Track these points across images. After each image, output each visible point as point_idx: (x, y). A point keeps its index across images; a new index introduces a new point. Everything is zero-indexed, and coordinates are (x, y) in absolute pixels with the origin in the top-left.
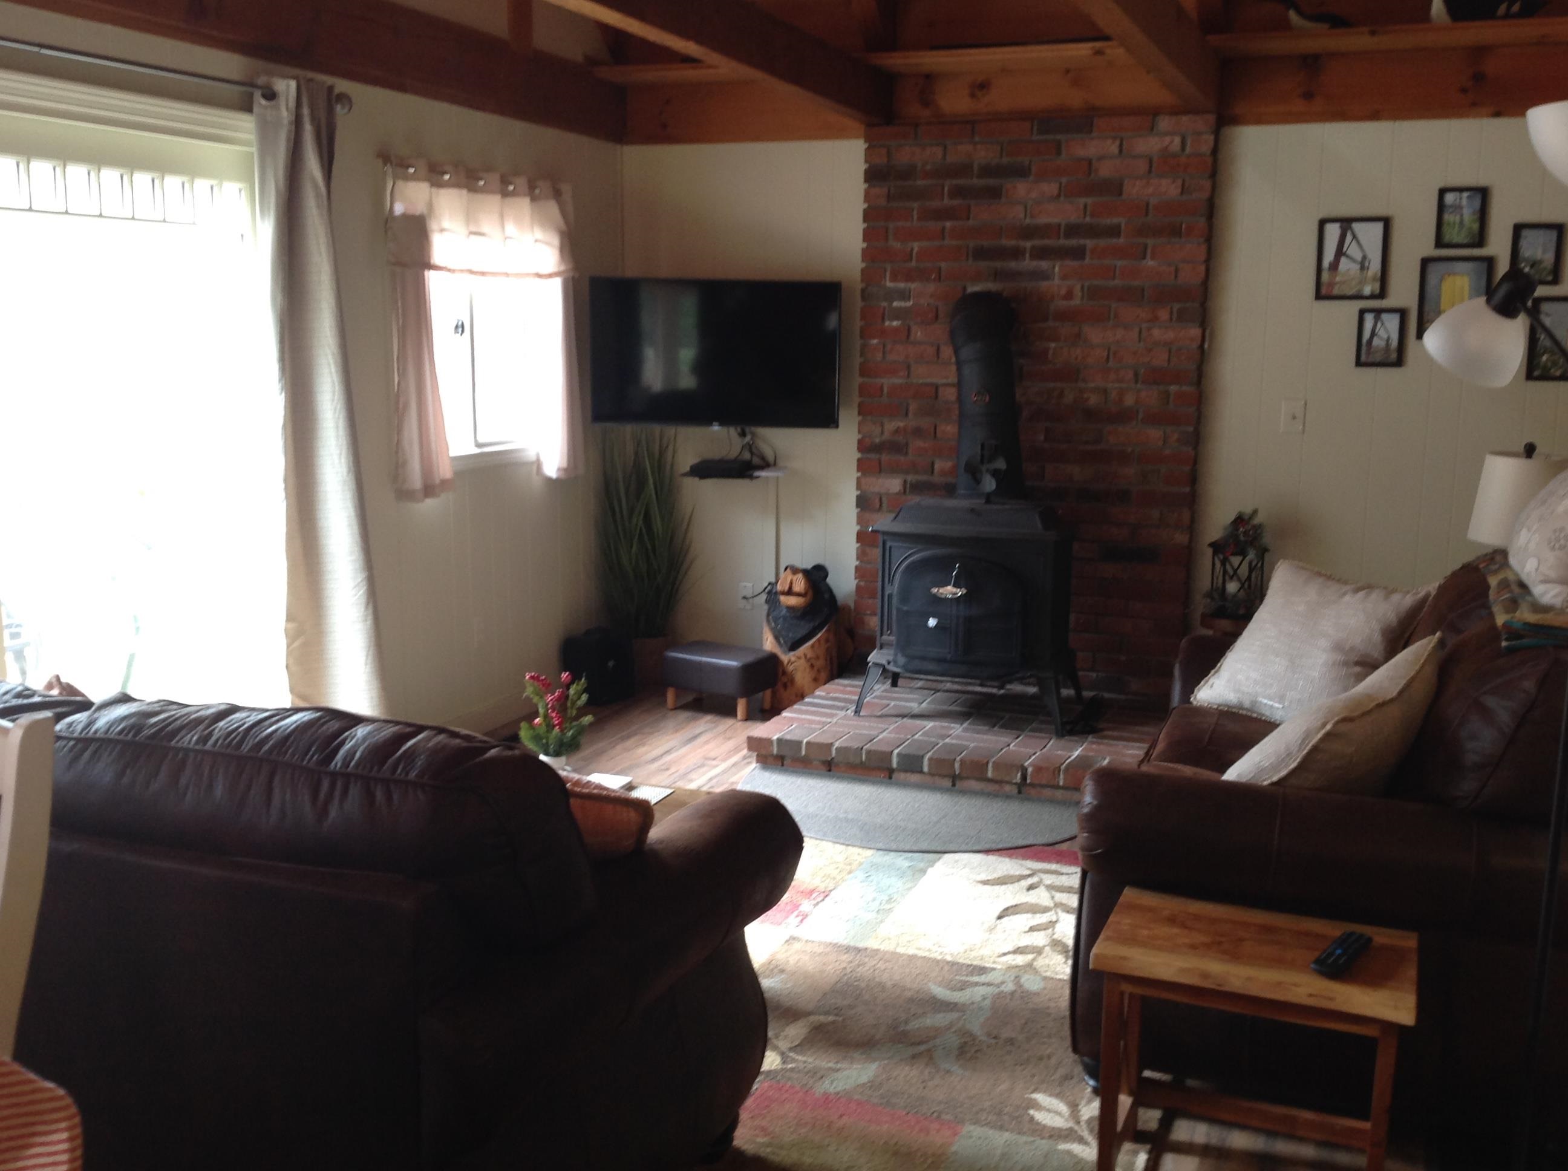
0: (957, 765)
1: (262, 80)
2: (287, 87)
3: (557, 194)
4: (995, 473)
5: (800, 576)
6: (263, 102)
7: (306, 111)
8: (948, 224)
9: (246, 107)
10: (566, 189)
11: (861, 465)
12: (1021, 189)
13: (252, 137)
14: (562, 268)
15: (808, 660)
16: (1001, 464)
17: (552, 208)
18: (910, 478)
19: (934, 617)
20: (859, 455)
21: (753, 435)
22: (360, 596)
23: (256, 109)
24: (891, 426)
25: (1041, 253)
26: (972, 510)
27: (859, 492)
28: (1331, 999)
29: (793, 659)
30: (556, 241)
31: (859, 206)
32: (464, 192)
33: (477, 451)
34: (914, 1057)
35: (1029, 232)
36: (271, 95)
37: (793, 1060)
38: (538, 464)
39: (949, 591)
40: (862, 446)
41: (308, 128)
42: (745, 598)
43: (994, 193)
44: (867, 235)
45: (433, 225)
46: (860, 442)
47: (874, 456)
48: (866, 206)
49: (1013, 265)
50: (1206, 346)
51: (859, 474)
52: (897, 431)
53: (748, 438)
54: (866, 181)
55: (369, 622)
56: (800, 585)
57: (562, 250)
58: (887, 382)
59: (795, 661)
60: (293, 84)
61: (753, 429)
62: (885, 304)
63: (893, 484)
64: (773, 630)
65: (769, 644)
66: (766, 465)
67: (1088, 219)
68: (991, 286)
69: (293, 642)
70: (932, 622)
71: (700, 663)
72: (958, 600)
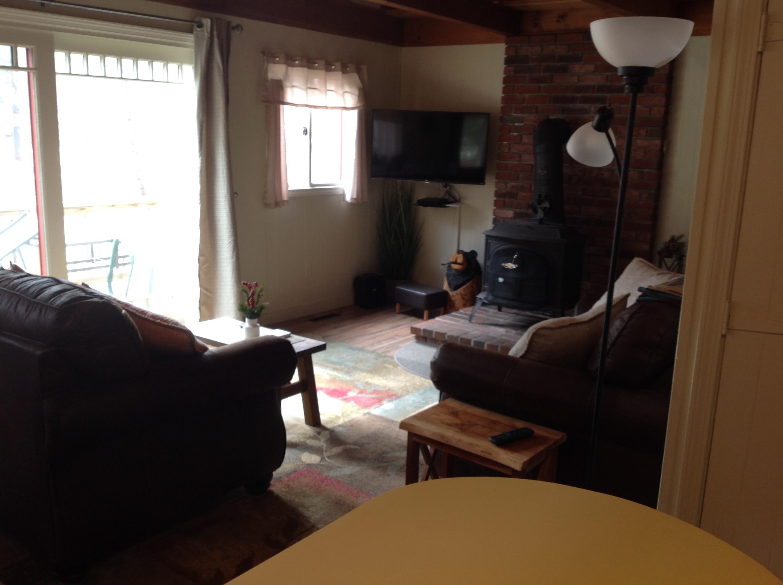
0: (499, 349)
1: (197, 19)
2: (207, 22)
3: (358, 71)
4: (544, 209)
5: (461, 255)
6: (198, 29)
7: (215, 33)
8: (542, 85)
9: (191, 31)
10: (364, 68)
11: (496, 204)
12: (578, 68)
13: (192, 44)
14: (359, 105)
15: (462, 295)
16: (546, 205)
17: (355, 77)
18: (518, 211)
19: (502, 277)
20: (495, 199)
21: (451, 187)
22: (230, 247)
23: (194, 32)
24: (511, 184)
25: (585, 100)
26: (528, 227)
27: (494, 217)
28: (490, 454)
29: (455, 294)
30: (356, 92)
31: (501, 76)
32: (305, 69)
33: (310, 188)
34: (378, 467)
35: (581, 89)
36: (200, 26)
37: (326, 461)
38: (343, 195)
39: (510, 266)
40: (497, 194)
41: (216, 40)
42: (443, 264)
43: (564, 70)
44: (505, 90)
45: (287, 84)
46: (496, 192)
47: (502, 199)
48: (504, 76)
49: (571, 106)
50: (665, 149)
51: (495, 208)
52: (513, 187)
53: (448, 188)
54: (505, 64)
55: (234, 259)
56: (460, 259)
57: (359, 96)
58: (511, 163)
59: (455, 295)
60: (209, 21)
61: (451, 184)
62: (511, 124)
63: (510, 213)
64: (448, 280)
65: (446, 287)
66: (456, 201)
67: (609, 84)
68: (561, 116)
69: (202, 266)
70: (501, 280)
71: (409, 292)
72: (513, 270)
